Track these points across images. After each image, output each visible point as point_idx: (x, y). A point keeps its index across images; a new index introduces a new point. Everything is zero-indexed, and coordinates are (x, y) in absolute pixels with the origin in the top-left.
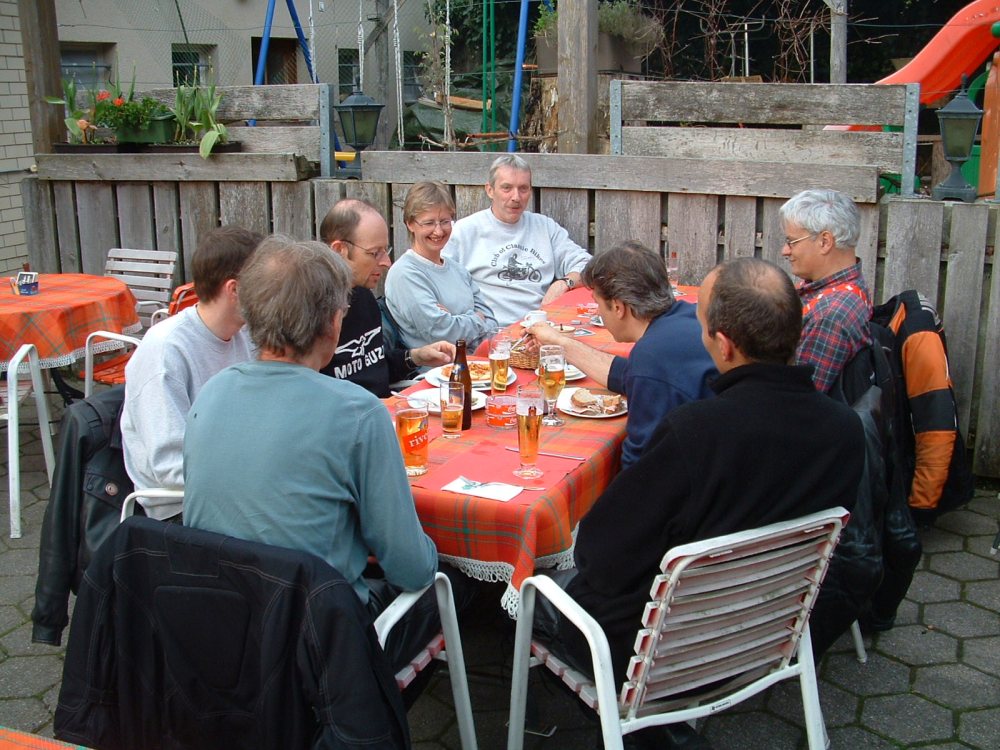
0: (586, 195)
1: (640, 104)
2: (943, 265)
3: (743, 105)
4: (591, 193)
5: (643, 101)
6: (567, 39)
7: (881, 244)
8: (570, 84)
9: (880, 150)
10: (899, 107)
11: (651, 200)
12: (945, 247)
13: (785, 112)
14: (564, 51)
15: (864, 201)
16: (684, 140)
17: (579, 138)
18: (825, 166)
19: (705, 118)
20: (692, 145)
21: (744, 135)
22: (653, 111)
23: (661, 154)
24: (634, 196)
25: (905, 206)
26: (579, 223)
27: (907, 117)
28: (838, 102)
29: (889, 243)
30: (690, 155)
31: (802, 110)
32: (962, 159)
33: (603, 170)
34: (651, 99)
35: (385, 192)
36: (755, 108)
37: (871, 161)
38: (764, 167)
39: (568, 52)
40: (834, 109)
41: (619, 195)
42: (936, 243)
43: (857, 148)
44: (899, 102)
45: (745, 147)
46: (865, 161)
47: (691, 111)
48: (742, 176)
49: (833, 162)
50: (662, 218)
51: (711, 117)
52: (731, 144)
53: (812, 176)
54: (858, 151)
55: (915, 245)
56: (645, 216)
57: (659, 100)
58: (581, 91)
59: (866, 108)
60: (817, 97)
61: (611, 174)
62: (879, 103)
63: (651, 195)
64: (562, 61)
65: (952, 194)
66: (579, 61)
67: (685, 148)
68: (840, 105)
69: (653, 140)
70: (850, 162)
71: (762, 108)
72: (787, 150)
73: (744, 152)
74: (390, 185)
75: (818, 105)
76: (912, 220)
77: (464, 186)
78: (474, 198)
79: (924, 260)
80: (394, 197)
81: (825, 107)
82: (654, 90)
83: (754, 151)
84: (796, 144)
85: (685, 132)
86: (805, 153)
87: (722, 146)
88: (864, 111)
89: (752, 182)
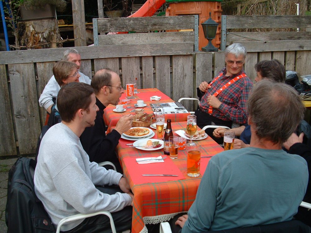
0: (90, 61)
1: (105, 27)
2: (213, 72)
3: (142, 25)
4: (92, 60)
5: (106, 25)
6: (76, 4)
7: (194, 67)
8: (78, 20)
9: (187, 37)
10: (192, 23)
11: (115, 61)
12: (213, 66)
13: (156, 26)
14: (75, 8)
15: (189, 54)
16: (121, 38)
17: (83, 40)
18: (177, 43)
19: (128, 30)
20: (124, 40)
21: (143, 35)
22: (109, 29)
23: (113, 44)
24: (109, 60)
25: (201, 55)
26: (88, 72)
27: (195, 26)
28: (173, 22)
29: (197, 66)
30: (124, 44)
31: (162, 25)
32: (212, 39)
33: (98, 51)
34: (109, 24)
35: (5, 68)
36: (146, 26)
37: (185, 41)
38: (157, 45)
39: (76, 8)
40: (172, 25)
41: (103, 60)
42: (211, 65)
43: (180, 37)
44: (193, 21)
45: (143, 39)
46: (183, 41)
47: (123, 28)
48: (149, 49)
49: (173, 42)
50: (119, 67)
51: (130, 29)
52: (138, 38)
53: (173, 47)
54: (181, 38)
55: (205, 66)
56: (113, 67)
57: (111, 25)
58: (82, 23)
59: (182, 24)
60: (167, 21)
61: (101, 53)
62: (186, 22)
63: (115, 59)
64: (74, 12)
65: (212, 49)
66: (81, 11)
67: (122, 41)
68: (174, 23)
69: (110, 39)
70: (178, 42)
71: (148, 25)
72: (157, 39)
73: (143, 41)
74: (7, 66)
75: (167, 24)
76: (203, 59)
77: (40, 62)
78: (45, 67)
79: (207, 71)
80: (9, 70)
81: (169, 24)
82: (109, 21)
83: (146, 41)
84: (161, 37)
85: (122, 36)
86: (163, 40)
87: (135, 40)
88: (182, 25)
89: (152, 51)
